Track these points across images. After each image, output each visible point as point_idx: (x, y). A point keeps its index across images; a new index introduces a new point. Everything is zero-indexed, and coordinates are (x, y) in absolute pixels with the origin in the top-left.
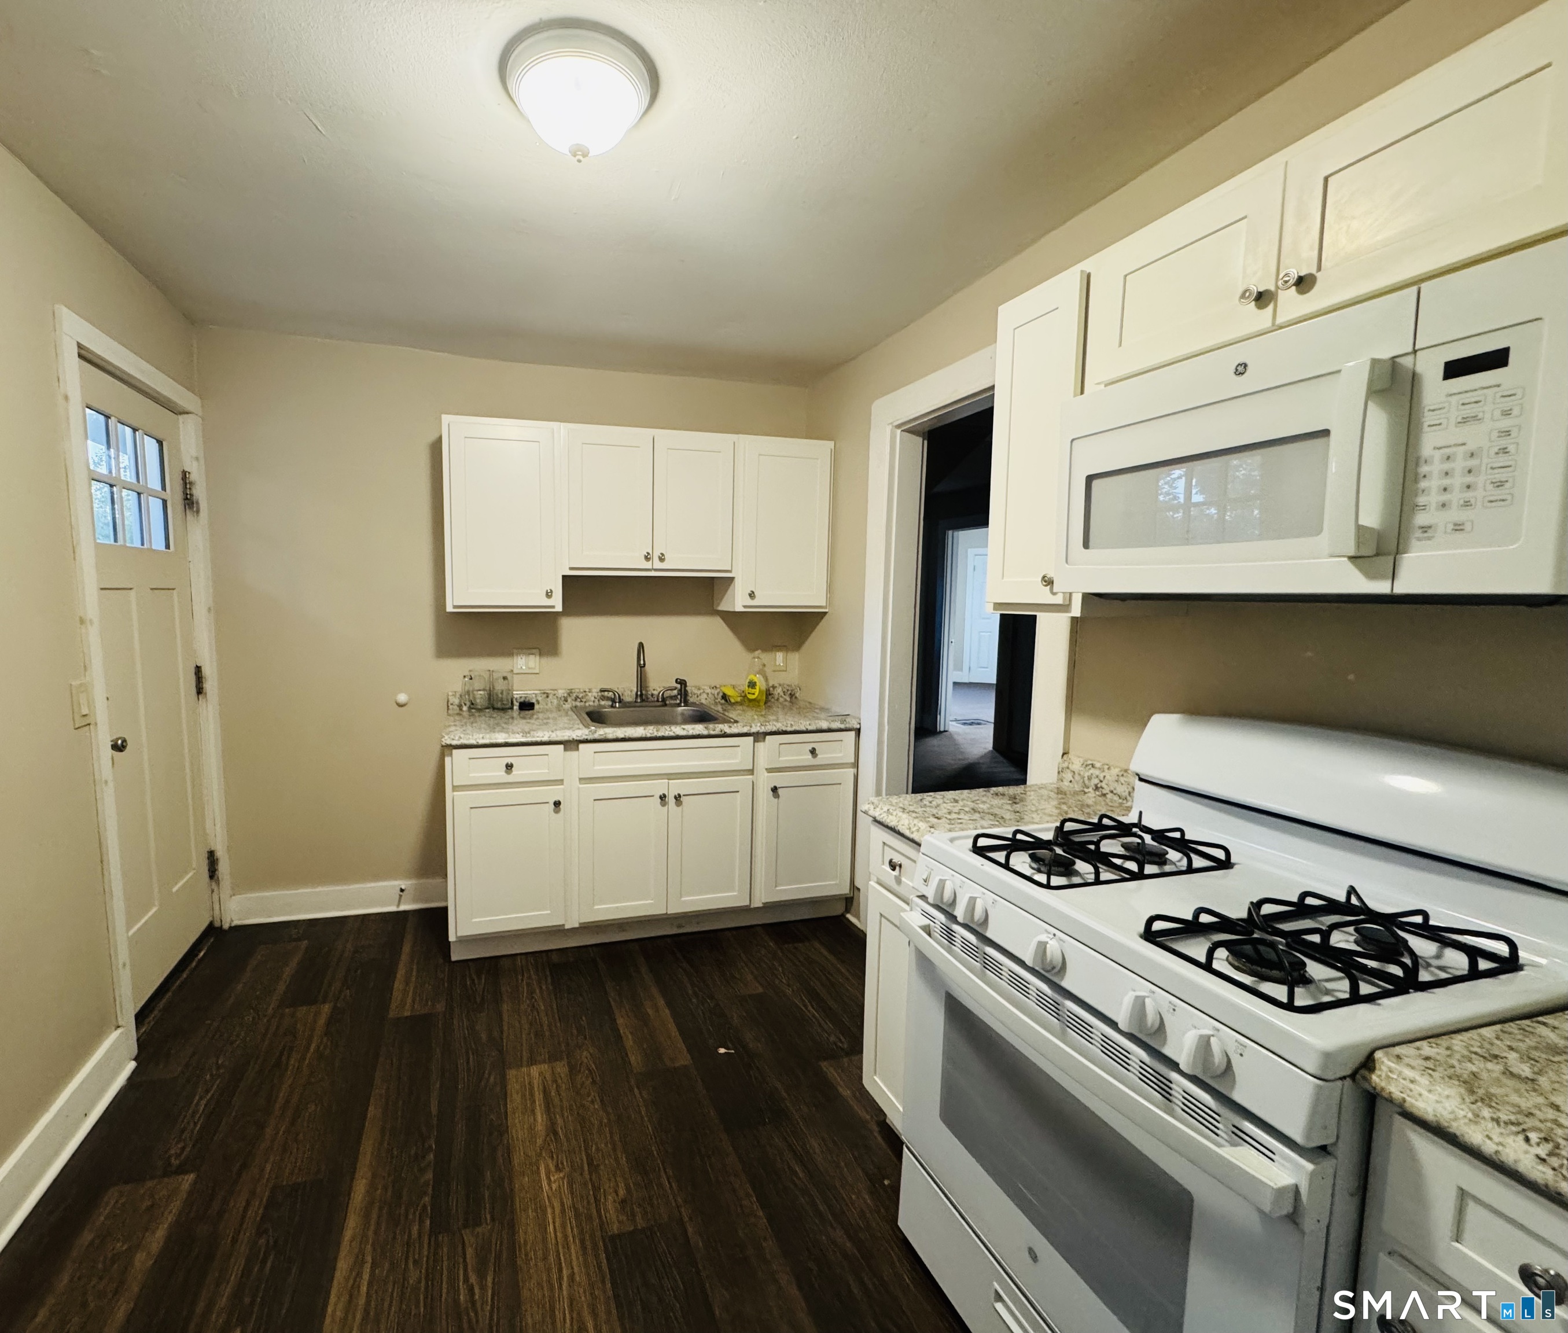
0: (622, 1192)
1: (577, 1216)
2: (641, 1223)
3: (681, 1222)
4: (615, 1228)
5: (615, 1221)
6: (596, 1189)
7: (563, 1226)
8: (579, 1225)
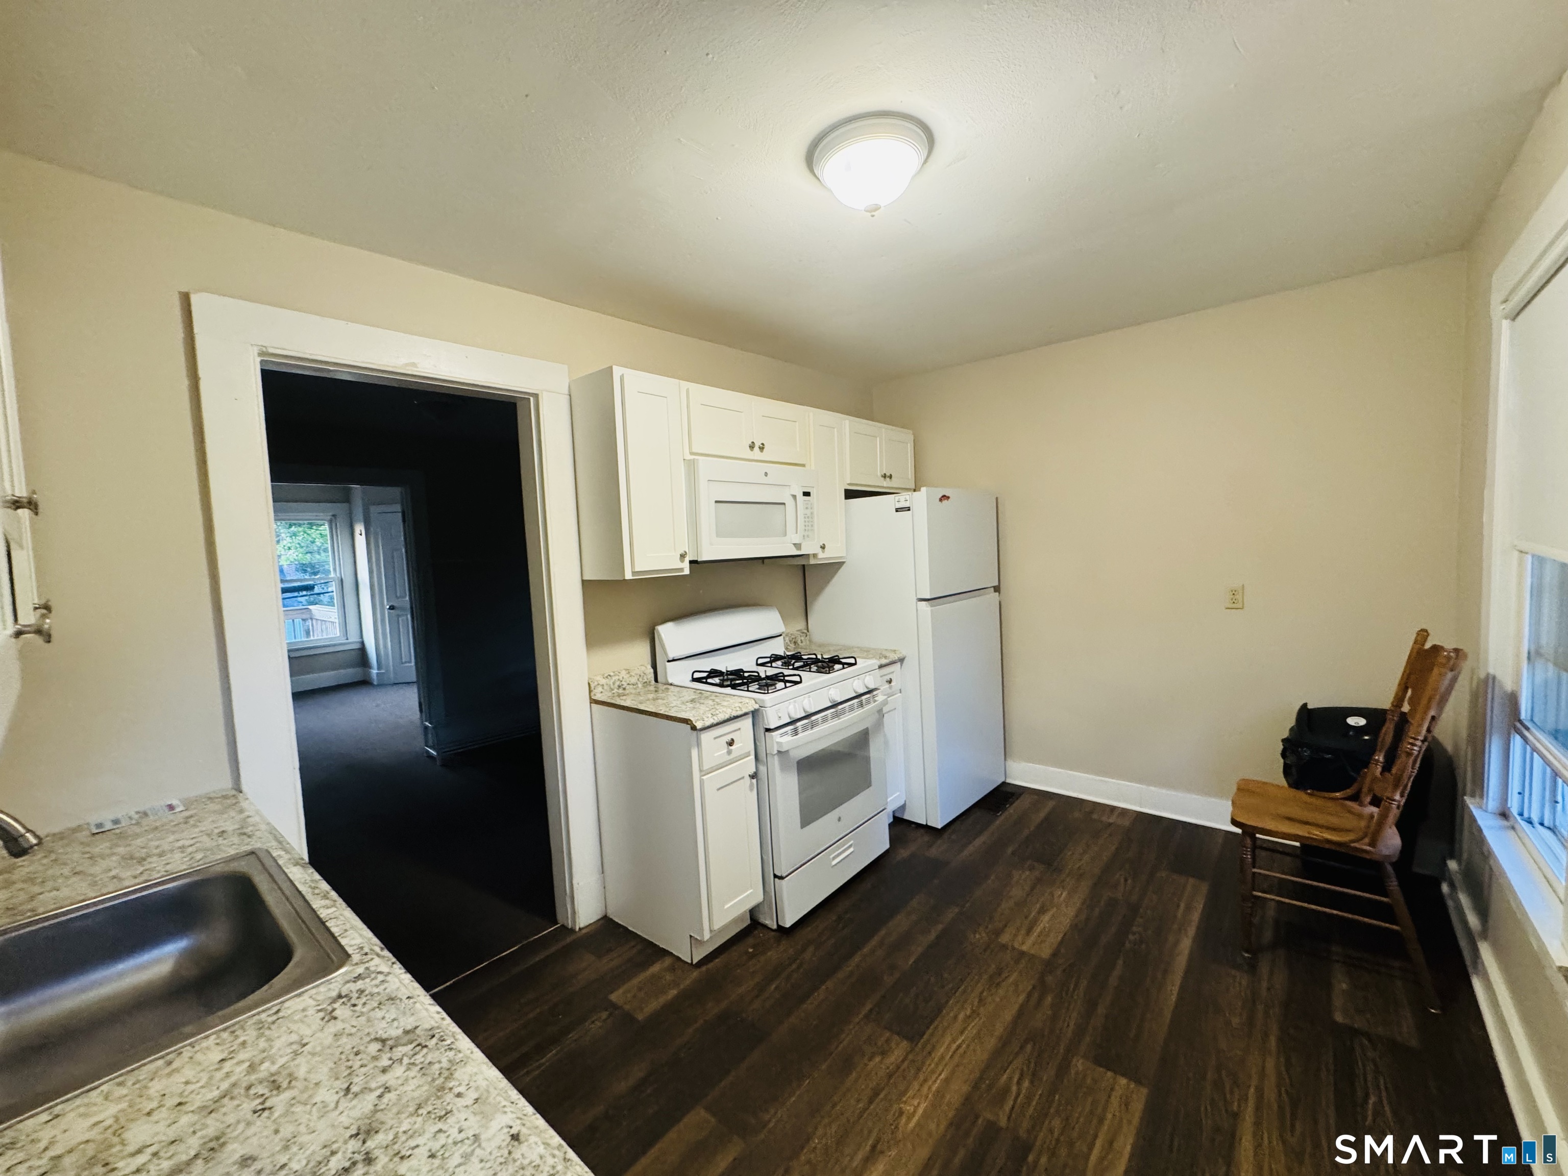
0: (877, 1059)
1: (919, 1070)
2: (888, 1034)
3: (867, 1017)
4: (905, 1044)
5: (899, 1050)
6: (890, 1076)
7: (933, 1072)
8: (923, 1063)
